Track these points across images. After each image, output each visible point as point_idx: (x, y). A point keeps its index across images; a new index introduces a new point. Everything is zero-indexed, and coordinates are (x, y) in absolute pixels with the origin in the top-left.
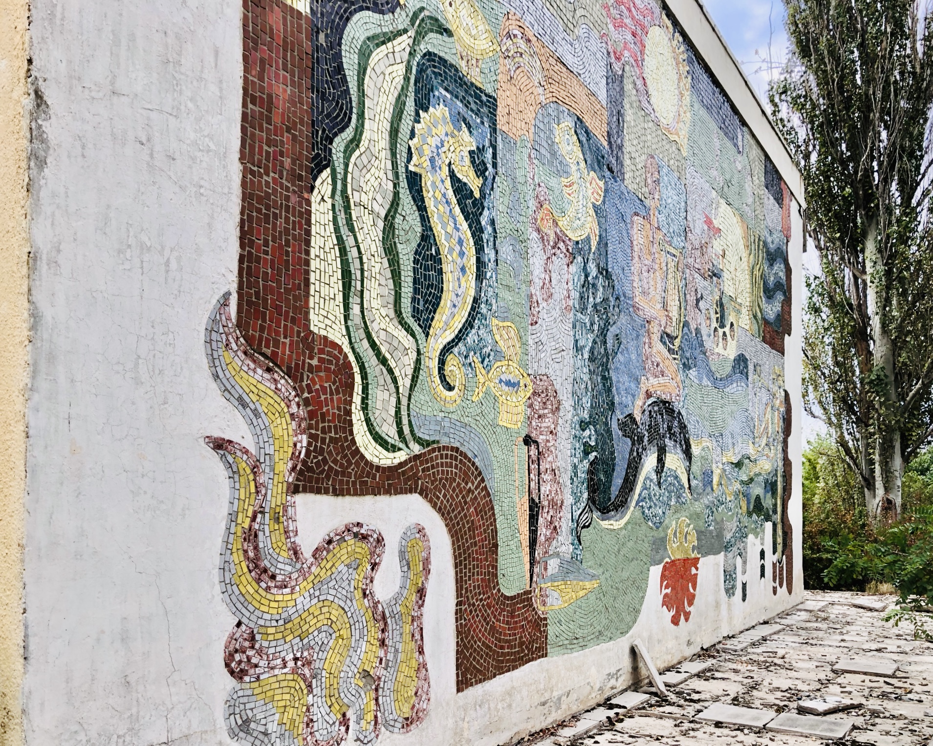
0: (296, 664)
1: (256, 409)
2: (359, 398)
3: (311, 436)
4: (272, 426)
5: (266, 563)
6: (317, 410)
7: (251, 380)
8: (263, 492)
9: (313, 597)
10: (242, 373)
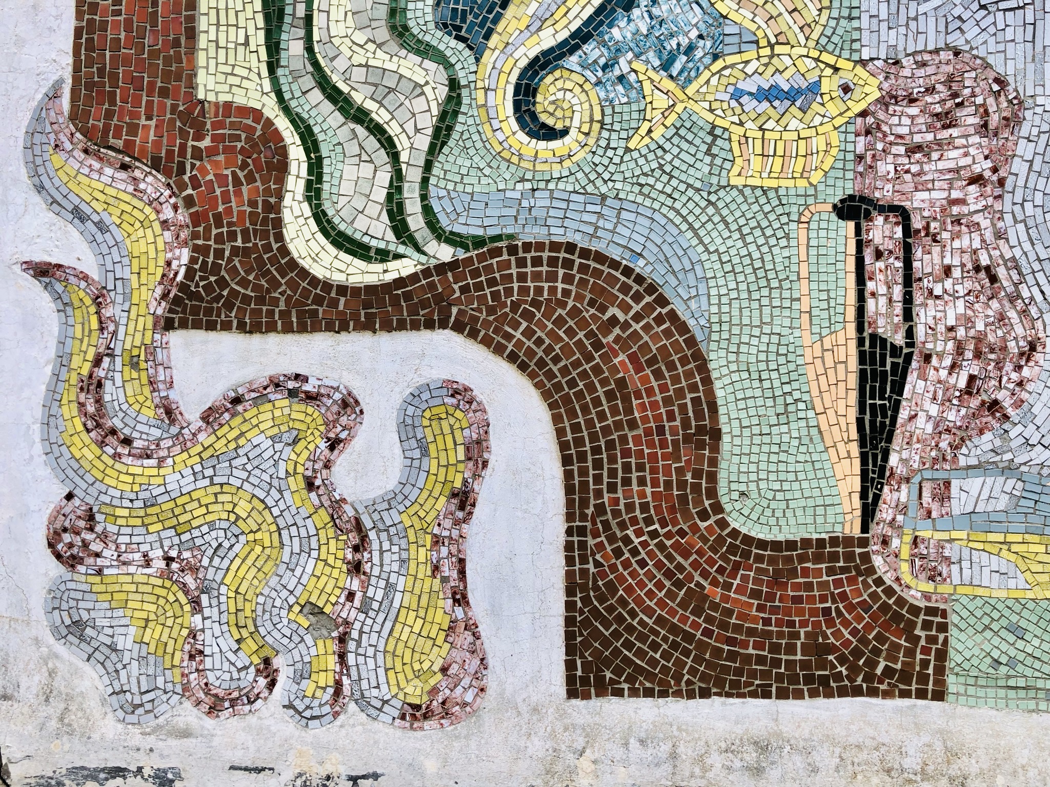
0: (167, 565)
1: (101, 221)
2: (302, 184)
3: (196, 249)
4: (128, 241)
5: (117, 423)
6: (206, 213)
7: (95, 184)
8: (112, 328)
9: (200, 476)
10: (80, 178)
